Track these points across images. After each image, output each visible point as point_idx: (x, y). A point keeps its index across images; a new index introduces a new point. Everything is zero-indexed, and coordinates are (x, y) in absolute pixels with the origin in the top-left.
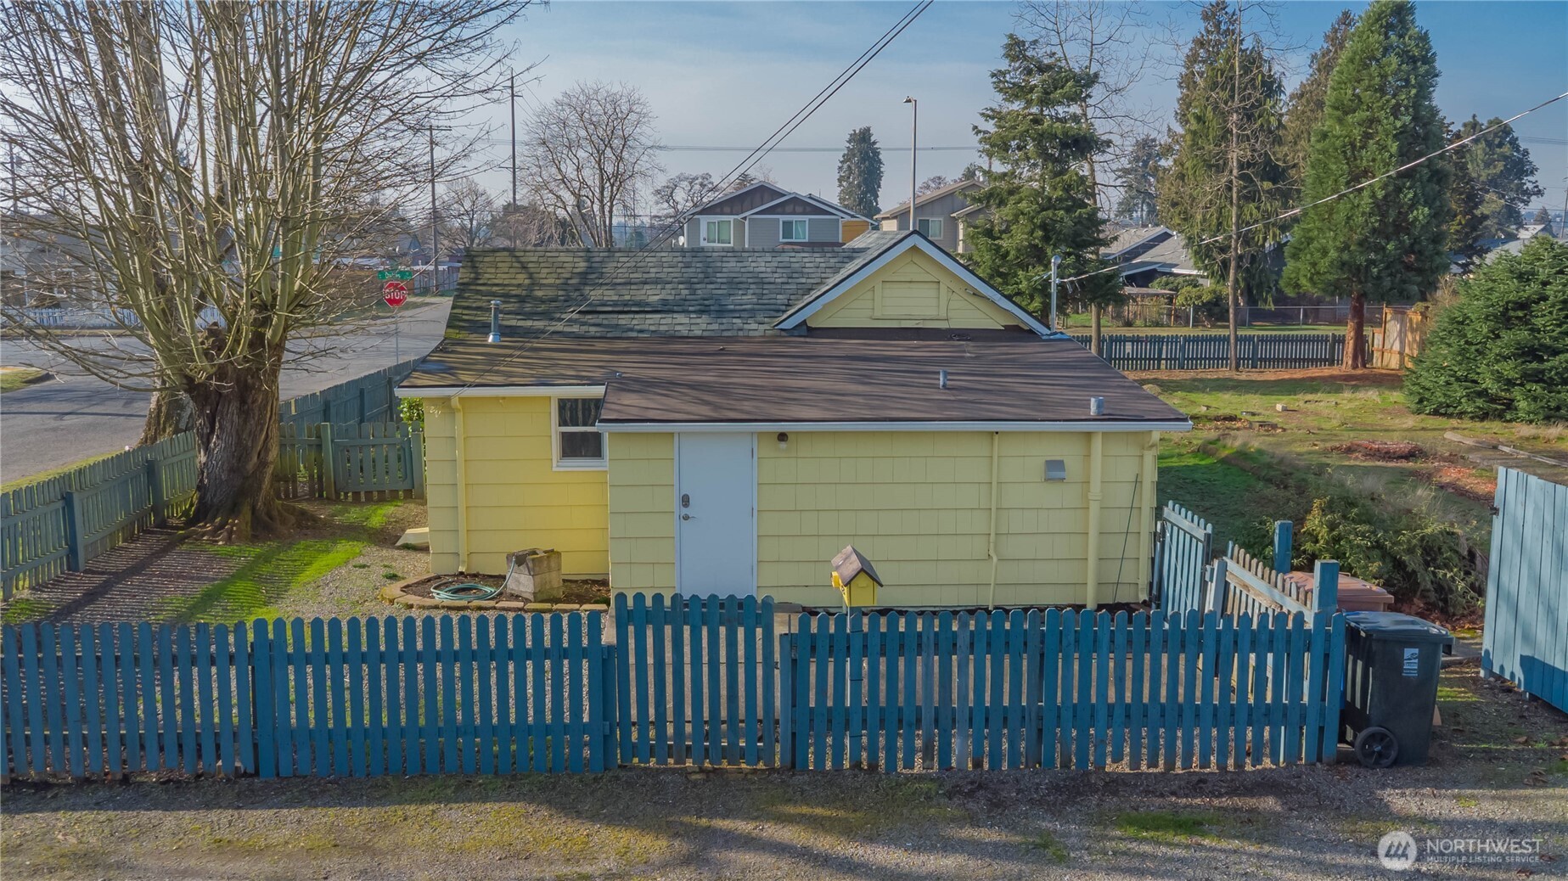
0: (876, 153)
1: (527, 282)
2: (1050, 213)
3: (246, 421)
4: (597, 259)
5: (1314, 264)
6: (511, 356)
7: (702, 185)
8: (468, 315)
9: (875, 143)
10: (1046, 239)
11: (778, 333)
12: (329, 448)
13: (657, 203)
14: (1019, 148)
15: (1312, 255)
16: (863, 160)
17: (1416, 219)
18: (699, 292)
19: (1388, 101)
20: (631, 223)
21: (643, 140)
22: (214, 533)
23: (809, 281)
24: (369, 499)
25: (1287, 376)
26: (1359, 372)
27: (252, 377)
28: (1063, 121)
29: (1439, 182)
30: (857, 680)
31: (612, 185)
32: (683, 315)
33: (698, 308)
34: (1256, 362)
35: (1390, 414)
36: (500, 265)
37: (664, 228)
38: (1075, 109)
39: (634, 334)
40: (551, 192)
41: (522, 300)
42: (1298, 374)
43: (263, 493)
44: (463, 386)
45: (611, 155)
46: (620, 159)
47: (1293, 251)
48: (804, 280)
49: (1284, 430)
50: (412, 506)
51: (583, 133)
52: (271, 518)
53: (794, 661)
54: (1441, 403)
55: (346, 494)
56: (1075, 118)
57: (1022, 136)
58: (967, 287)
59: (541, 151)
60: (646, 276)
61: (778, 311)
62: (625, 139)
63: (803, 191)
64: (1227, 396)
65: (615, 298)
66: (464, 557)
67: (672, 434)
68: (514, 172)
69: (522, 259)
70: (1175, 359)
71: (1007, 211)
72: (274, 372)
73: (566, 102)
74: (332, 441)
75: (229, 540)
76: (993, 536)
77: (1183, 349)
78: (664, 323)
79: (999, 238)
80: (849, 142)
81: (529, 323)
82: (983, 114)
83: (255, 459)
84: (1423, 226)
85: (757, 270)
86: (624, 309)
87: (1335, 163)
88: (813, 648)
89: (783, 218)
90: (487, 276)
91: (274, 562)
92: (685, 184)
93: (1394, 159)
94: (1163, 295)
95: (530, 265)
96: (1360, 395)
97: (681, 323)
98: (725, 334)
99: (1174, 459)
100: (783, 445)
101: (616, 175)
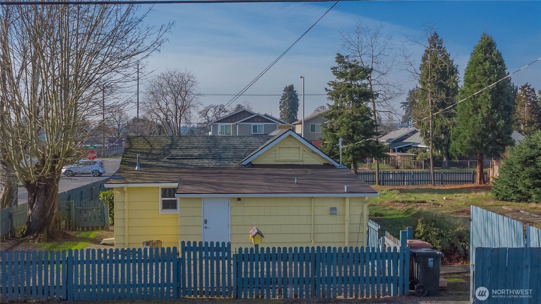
0: (296, 96)
1: (150, 148)
2: (355, 122)
3: (47, 198)
4: (175, 140)
5: (461, 142)
6: (143, 174)
7: (220, 110)
8: (128, 160)
9: (295, 91)
10: (354, 132)
11: (241, 166)
12: (73, 211)
13: (200, 117)
14: (343, 97)
15: (460, 139)
16: (290, 99)
17: (499, 125)
18: (213, 151)
19: (486, 79)
20: (188, 126)
21: (194, 92)
22: (34, 239)
23: (253, 147)
24: (88, 230)
25: (453, 187)
26: (482, 185)
27: (50, 182)
28: (359, 86)
29: (508, 110)
30: (257, 269)
31: (181, 111)
32: (206, 160)
33: (212, 157)
34: (443, 182)
35: (487, 200)
36: (140, 142)
37: (203, 128)
38: (365, 81)
39: (189, 167)
40: (155, 113)
41: (148, 154)
42: (458, 186)
43: (51, 225)
44: (128, 183)
45: (180, 98)
46: (184, 100)
47: (453, 137)
48: (251, 147)
49: (442, 206)
50: (104, 232)
51: (169, 89)
52: (53, 234)
53: (237, 263)
54: (504, 196)
55: (79, 228)
56: (365, 85)
57: (344, 92)
58: (310, 149)
59: (151, 96)
60: (193, 146)
61: (241, 158)
62: (186, 92)
63: (262, 113)
64: (425, 195)
65: (182, 154)
66: (127, 245)
67: (201, 198)
68: (138, 104)
69: (148, 140)
70: (410, 181)
71: (338, 121)
72: (58, 180)
73: (162, 77)
74: (75, 208)
75: (39, 241)
76: (312, 234)
77: (413, 177)
78: (199, 163)
79: (336, 132)
80: (284, 91)
81: (150, 163)
82: (328, 84)
83: (49, 212)
84: (502, 128)
85: (234, 143)
86: (185, 157)
87: (467, 103)
88: (243, 259)
89: (253, 124)
90: (135, 146)
91: (57, 248)
92: (212, 109)
93: (489, 102)
94: (411, 156)
95: (151, 142)
96: (478, 194)
97: (206, 163)
98: (222, 166)
99: (395, 215)
100: (239, 202)
101: (182, 106)
